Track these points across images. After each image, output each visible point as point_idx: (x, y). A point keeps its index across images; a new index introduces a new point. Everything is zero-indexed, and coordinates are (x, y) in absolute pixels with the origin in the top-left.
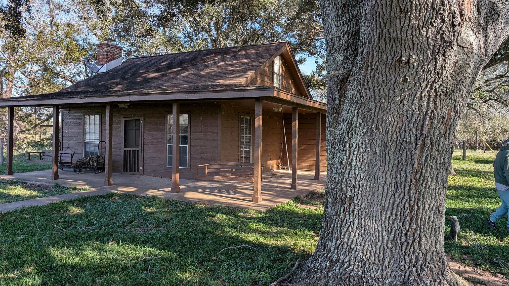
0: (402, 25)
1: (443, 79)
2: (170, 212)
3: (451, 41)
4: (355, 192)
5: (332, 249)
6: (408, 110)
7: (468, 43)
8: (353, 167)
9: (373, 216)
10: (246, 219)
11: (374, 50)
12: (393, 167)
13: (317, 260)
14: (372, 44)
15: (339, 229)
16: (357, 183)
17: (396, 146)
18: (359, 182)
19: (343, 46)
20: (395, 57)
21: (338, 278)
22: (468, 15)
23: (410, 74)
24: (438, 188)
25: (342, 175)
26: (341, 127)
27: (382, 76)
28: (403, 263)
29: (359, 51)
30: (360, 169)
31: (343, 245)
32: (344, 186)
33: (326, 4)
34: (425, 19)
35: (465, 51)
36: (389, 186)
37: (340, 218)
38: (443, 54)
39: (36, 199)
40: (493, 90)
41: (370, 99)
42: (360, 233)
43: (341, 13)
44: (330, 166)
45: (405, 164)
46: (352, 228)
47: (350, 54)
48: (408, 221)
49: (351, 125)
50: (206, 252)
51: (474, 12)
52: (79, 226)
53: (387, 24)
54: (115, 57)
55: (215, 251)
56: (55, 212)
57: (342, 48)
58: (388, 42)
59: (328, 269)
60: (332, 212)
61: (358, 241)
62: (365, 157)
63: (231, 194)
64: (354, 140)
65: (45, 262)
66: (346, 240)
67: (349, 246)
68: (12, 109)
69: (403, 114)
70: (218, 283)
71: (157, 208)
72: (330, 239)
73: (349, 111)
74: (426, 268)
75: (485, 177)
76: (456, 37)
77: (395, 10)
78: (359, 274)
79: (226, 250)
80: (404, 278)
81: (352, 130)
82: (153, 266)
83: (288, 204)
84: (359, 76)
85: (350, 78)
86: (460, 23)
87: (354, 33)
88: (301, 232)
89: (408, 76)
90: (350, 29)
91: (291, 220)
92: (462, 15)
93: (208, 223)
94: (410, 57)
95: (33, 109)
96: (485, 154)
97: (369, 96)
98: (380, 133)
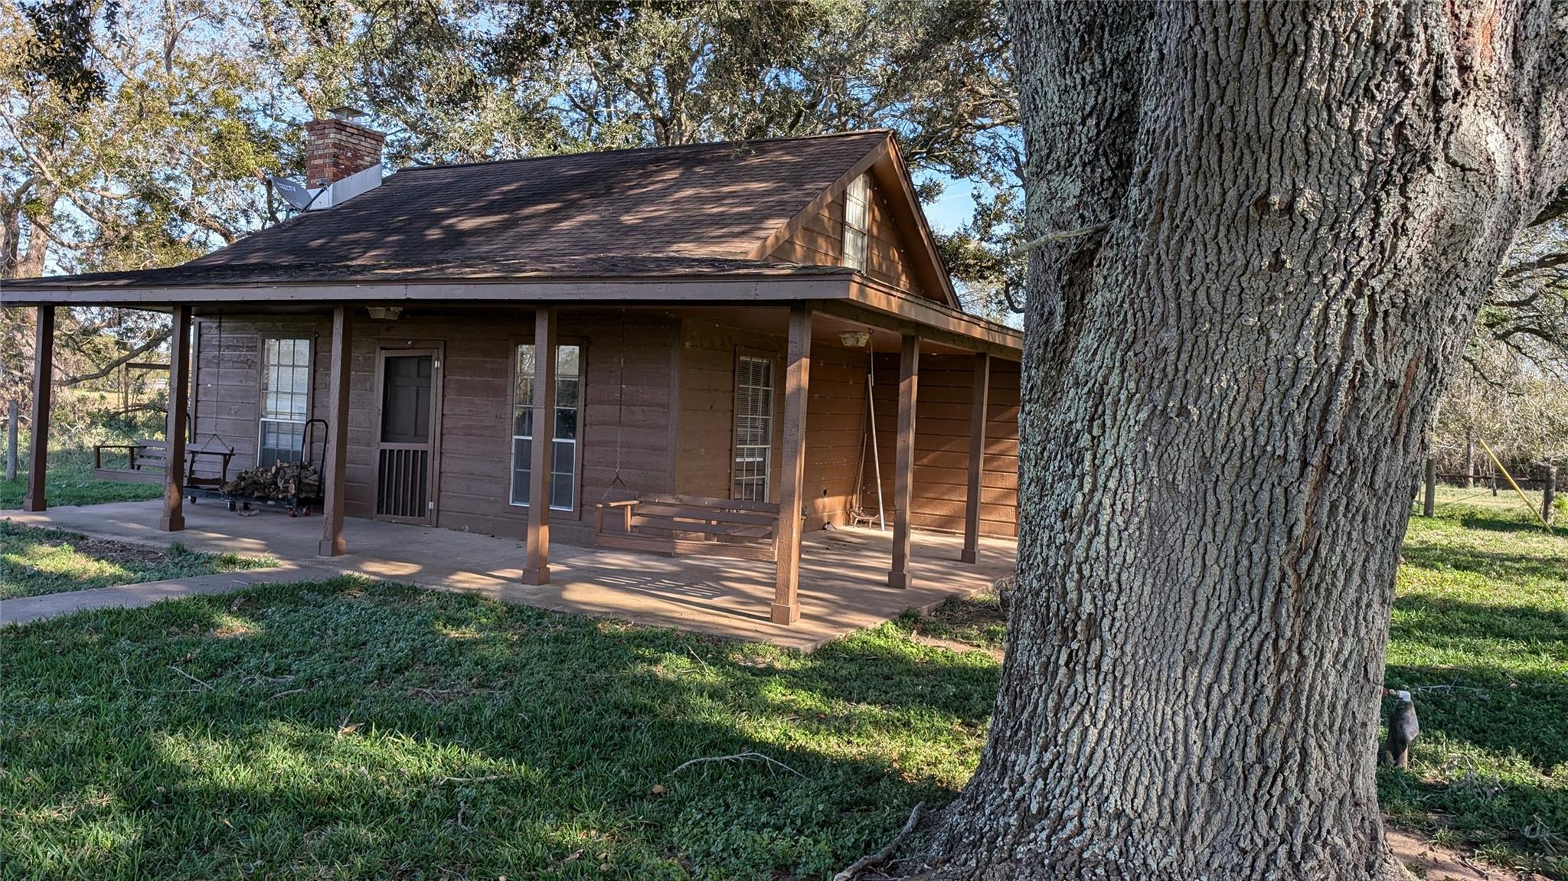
0: (1276, 95)
1: (1396, 265)
2: (521, 643)
3: (1429, 147)
4: (1104, 605)
5: (1027, 777)
6: (1282, 357)
7: (1480, 156)
8: (1103, 529)
9: (1158, 680)
10: (753, 675)
11: (1184, 169)
12: (1229, 533)
13: (980, 807)
14: (1177, 150)
15: (1050, 715)
16: (1112, 577)
17: (1241, 468)
18: (1119, 575)
19: (1082, 153)
20: (1250, 192)
21: (1043, 865)
22: (1484, 68)
23: (1293, 246)
24: (1365, 601)
25: (1067, 551)
26: (1068, 403)
27: (1206, 251)
28: (1248, 828)
29: (1136, 170)
30: (1125, 535)
31: (1061, 765)
32: (1073, 584)
33: (1031, 22)
34: (1348, 77)
35: (1468, 181)
36: (1214, 588)
37: (1057, 682)
38: (1400, 189)
39: (116, 586)
40: (1527, 303)
41: (1164, 319)
42: (1118, 732)
43: (1077, 50)
44: (1031, 522)
45: (1264, 525)
46: (1093, 716)
47: (1102, 177)
48: (1269, 701)
49: (1102, 397)
50: (632, 770)
51: (1503, 61)
52: (248, 673)
53: (1229, 89)
54: (362, 162)
55: (661, 767)
56: (174, 629)
57: (1077, 160)
58: (1228, 145)
59: (1014, 837)
60: (1031, 663)
61: (1110, 754)
62: (1141, 499)
63: (703, 597)
64: (1109, 445)
65: (152, 779)
66: (1072, 750)
67: (1080, 771)
68: (48, 311)
69: (1266, 369)
70: (670, 865)
71: (481, 628)
72: (1023, 747)
73: (1095, 353)
74: (1318, 848)
75: (1494, 570)
76: (1443, 135)
77: (1257, 46)
78: (1111, 856)
79: (695, 764)
80: (1251, 875)
81: (1104, 412)
82: (475, 806)
83: (879, 633)
84: (1132, 248)
85: (1102, 253)
86: (1456, 93)
87: (1116, 114)
88: (921, 720)
89: (1287, 254)
90: (1105, 100)
91: (890, 682)
92: (1464, 68)
93: (636, 682)
94: (1296, 192)
95: (107, 314)
96: (1493, 499)
97: (1160, 310)
98: (1190, 426)
